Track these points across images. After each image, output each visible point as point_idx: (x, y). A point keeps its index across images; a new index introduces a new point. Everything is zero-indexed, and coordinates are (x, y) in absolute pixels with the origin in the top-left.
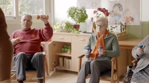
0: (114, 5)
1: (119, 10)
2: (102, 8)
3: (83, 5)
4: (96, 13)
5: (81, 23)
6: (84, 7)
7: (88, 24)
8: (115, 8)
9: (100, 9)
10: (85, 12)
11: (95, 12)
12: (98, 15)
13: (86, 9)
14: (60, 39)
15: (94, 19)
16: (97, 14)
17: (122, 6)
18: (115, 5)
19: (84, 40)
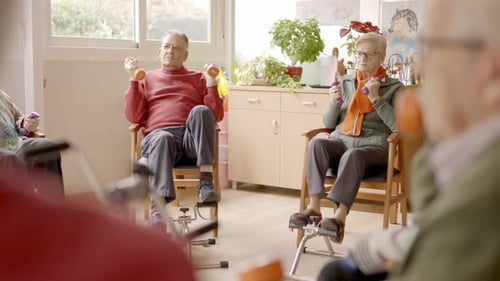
0: (395, 13)
1: (407, 28)
2: (363, 22)
3: (311, 16)
4: (346, 37)
5: (304, 63)
6: (313, 19)
7: (325, 63)
8: (396, 22)
9: (356, 25)
10: (317, 33)
11: (343, 32)
12: (350, 41)
13: (320, 27)
14: (251, 102)
15: (340, 50)
16: (351, 37)
17: (415, 15)
18: (398, 13)
19: (315, 104)
